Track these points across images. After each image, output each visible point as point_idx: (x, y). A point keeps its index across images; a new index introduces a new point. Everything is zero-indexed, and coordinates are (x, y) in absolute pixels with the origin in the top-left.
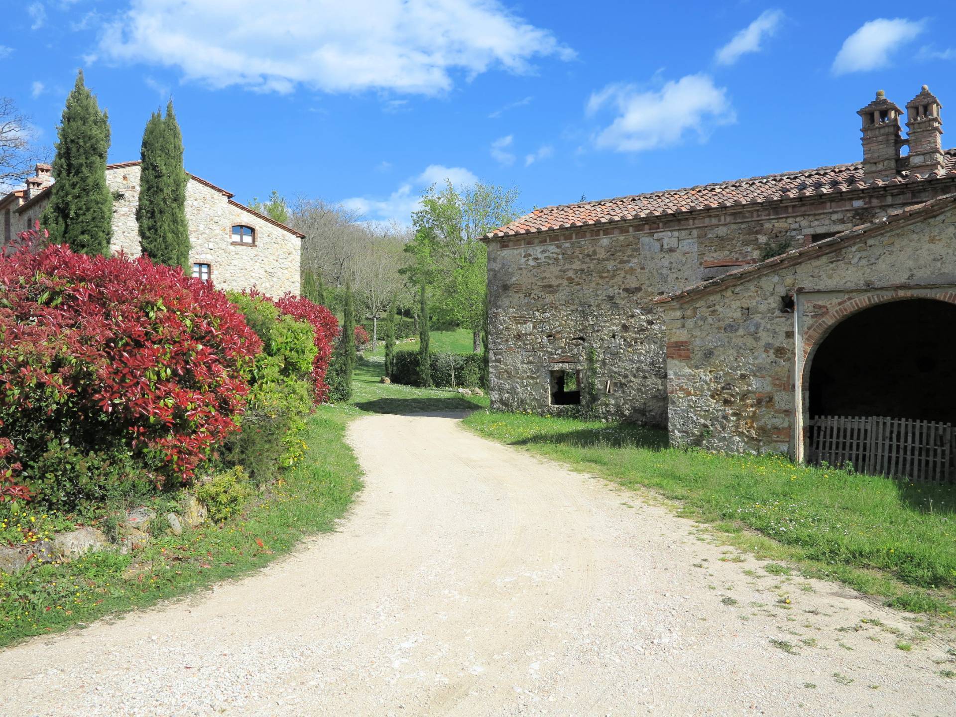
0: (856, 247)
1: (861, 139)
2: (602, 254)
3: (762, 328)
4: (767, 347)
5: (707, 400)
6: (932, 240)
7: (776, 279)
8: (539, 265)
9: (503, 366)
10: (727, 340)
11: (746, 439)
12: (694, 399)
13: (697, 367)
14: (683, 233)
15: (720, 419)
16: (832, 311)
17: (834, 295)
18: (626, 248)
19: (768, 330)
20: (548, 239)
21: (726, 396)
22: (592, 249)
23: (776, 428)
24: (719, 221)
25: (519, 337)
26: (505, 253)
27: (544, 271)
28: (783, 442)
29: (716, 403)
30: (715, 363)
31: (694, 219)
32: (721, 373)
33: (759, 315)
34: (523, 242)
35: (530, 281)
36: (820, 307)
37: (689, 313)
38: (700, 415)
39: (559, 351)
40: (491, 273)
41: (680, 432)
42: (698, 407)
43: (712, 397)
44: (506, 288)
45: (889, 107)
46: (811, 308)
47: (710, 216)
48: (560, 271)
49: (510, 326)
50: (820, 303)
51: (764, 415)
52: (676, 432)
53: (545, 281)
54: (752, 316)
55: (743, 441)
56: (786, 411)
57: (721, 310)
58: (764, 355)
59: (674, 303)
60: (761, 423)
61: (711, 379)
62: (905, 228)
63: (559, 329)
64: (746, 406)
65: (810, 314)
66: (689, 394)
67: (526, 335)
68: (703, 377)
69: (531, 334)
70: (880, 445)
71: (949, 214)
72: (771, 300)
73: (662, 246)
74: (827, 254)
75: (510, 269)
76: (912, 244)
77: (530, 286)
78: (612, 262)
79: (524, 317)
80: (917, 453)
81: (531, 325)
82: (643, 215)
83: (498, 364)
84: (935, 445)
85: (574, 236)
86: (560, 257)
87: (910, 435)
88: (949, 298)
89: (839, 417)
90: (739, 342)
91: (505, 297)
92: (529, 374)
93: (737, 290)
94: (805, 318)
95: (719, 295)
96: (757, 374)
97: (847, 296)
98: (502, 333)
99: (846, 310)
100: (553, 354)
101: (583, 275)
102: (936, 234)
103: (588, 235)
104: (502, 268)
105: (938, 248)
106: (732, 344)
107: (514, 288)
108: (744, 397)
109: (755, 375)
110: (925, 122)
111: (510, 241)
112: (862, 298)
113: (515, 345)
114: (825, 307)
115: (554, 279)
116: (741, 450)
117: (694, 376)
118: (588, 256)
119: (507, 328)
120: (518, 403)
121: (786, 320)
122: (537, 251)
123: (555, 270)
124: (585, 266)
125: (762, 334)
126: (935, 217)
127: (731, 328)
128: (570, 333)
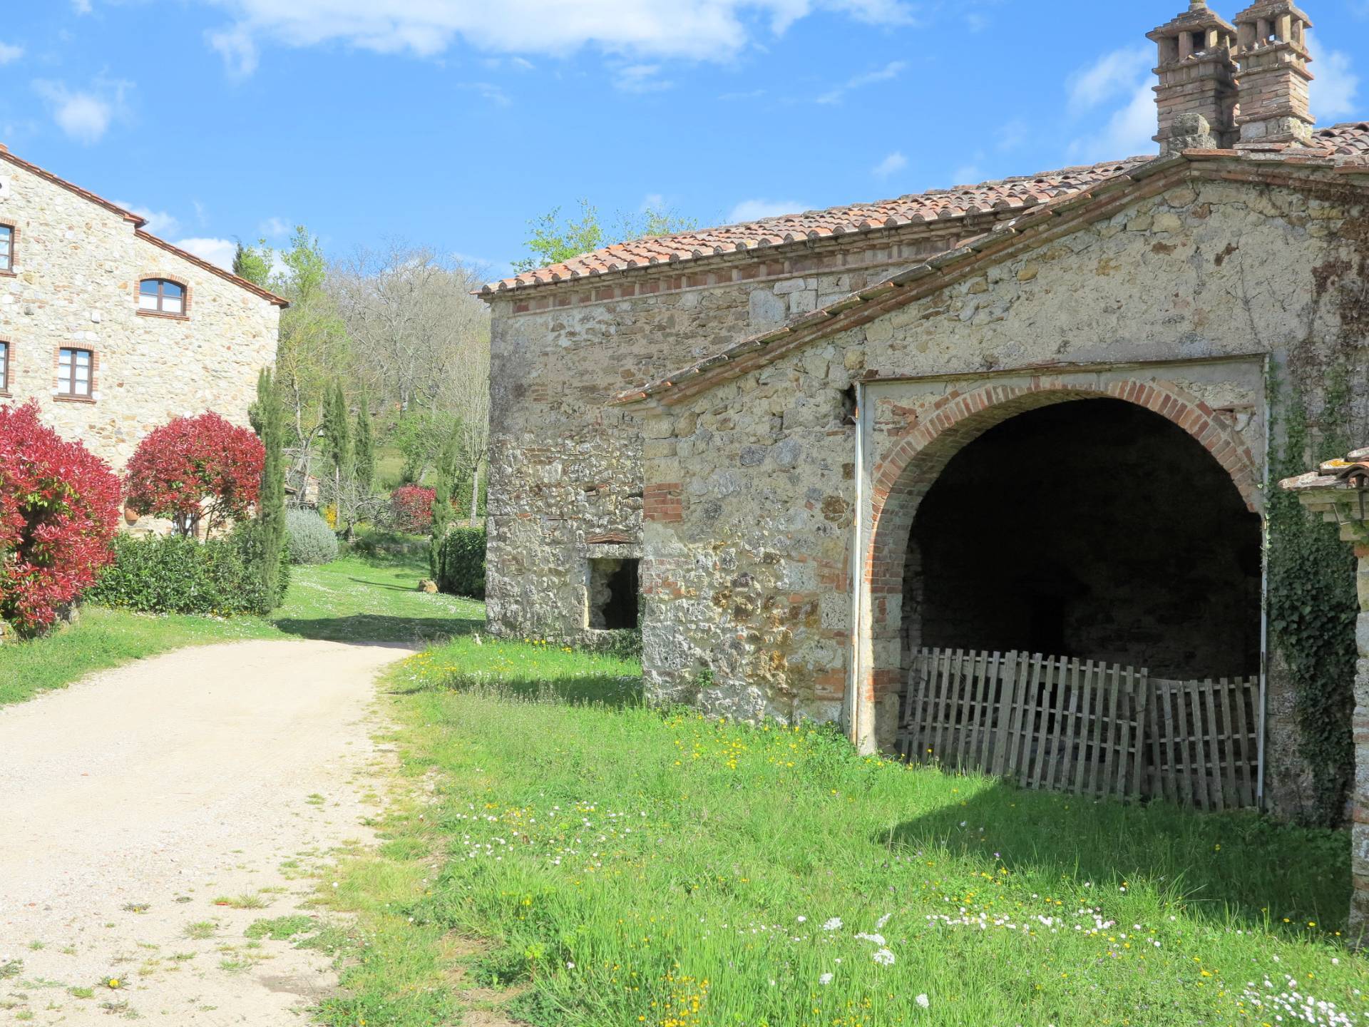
0: (968, 284)
1: (1155, 89)
2: (683, 324)
3: (803, 456)
4: (813, 494)
5: (707, 607)
6: (1103, 269)
7: (829, 352)
8: (576, 347)
9: (509, 548)
10: (744, 481)
11: (770, 693)
12: (685, 606)
13: (693, 539)
14: (825, 281)
15: (726, 647)
16: (925, 421)
17: (928, 387)
18: (726, 312)
19: (813, 461)
20: (593, 294)
21: (739, 600)
22: (667, 314)
23: (821, 670)
24: (890, 256)
25: (538, 490)
26: (522, 322)
27: (585, 359)
28: (833, 699)
29: (721, 615)
30: (722, 529)
31: (846, 253)
32: (733, 550)
33: (799, 429)
34: (551, 300)
35: (561, 378)
36: (905, 412)
37: (682, 424)
38: (694, 640)
39: (605, 521)
40: (497, 362)
41: (660, 674)
42: (692, 622)
43: (717, 601)
44: (520, 391)
45: (1205, 22)
46: (888, 415)
47: (873, 247)
48: (612, 358)
49: (524, 469)
50: (905, 404)
51: (802, 642)
52: (654, 673)
53: (585, 378)
54: (787, 432)
55: (765, 696)
56: (840, 634)
57: (736, 417)
58: (805, 514)
59: (652, 404)
60: (797, 658)
61: (715, 564)
62: (1056, 243)
63: (605, 475)
64: (770, 621)
65: (884, 427)
66: (678, 595)
67: (549, 486)
68: (702, 558)
69: (558, 485)
70: (1019, 714)
71: (1132, 212)
72: (820, 399)
73: (788, 308)
74: (917, 298)
75: (528, 355)
76: (1067, 276)
77: (559, 389)
78: (703, 340)
79: (548, 450)
80: (1084, 732)
81: (560, 467)
82: (752, 245)
83: (501, 544)
84: (1119, 717)
85: (636, 287)
86: (612, 330)
87: (1075, 692)
88: (1131, 393)
89: (954, 653)
90: (764, 485)
91: (518, 411)
92: (552, 566)
93: (766, 374)
94: (878, 437)
95: (733, 387)
96: (793, 554)
97: (950, 389)
98: (510, 482)
99: (948, 418)
100: (593, 526)
101: (651, 367)
102: (1111, 255)
103: (662, 285)
104: (515, 352)
105: (1113, 285)
106: (752, 490)
107: (533, 392)
108: (769, 602)
109: (789, 556)
110: (1267, 53)
111: (529, 298)
112: (975, 392)
113: (531, 506)
114: (912, 412)
115: (600, 374)
116: (761, 716)
117: (687, 556)
118: (660, 328)
119: (519, 471)
120: (532, 624)
121: (845, 440)
122: (573, 318)
123: (601, 356)
124: (653, 349)
125: (804, 470)
126: (1108, 217)
127: (750, 457)
128: (625, 484)
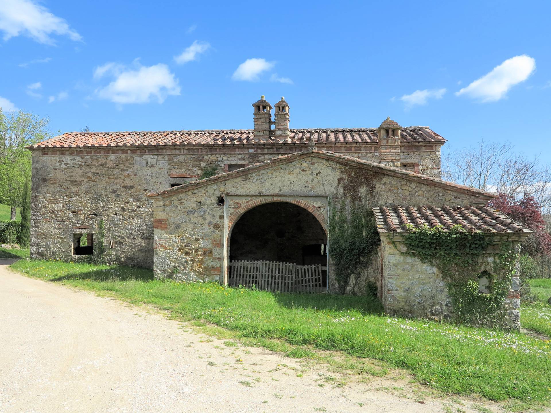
0: (255, 174)
1: (253, 118)
2: (110, 165)
3: (207, 213)
4: (210, 223)
5: (176, 252)
6: (290, 174)
7: (215, 187)
8: (69, 168)
9: (40, 230)
10: (188, 219)
11: (197, 274)
12: (169, 252)
13: (171, 234)
14: (160, 157)
15: (183, 263)
16: (243, 206)
17: (244, 198)
18: (126, 162)
19: (210, 214)
20: (75, 153)
21: (187, 250)
22: (104, 161)
23: (213, 267)
24: (180, 152)
25: (53, 212)
26: (45, 158)
27: (72, 172)
28: (217, 275)
29: (181, 254)
30: (181, 231)
31: (166, 149)
32: (184, 237)
33: (206, 206)
34: (58, 153)
35: (62, 177)
36: (237, 203)
37: (168, 203)
38: (172, 261)
39: (80, 222)
40: (35, 170)
41: (160, 271)
42: (171, 256)
43: (179, 250)
44: (45, 180)
45: (267, 104)
46: (233, 204)
47: (175, 149)
48: (83, 172)
49: (47, 205)
50: (237, 201)
51: (207, 261)
52: (158, 271)
53: (72, 178)
54: (202, 207)
55: (196, 275)
56: (219, 258)
57: (185, 202)
58: (208, 228)
59: (159, 197)
60: (206, 265)
61: (179, 241)
62: (278, 167)
63: (80, 208)
64: (197, 255)
65: (232, 207)
66: (166, 249)
67: (58, 211)
68: (174, 239)
69: (61, 210)
70: (264, 275)
71: (297, 162)
72: (212, 198)
73: (147, 163)
74: (241, 176)
75: (48, 169)
76: (281, 174)
77: (61, 181)
78: (116, 170)
79: (56, 200)
80: (280, 279)
81: (62, 205)
82: (137, 144)
83: (37, 229)
84: (289, 274)
85: (93, 152)
86: (83, 164)
87: (277, 269)
88: (297, 202)
89: (244, 261)
90: (195, 220)
91: (44, 186)
92: (59, 236)
93: (195, 192)
94: (229, 209)
95: (185, 194)
96: (204, 238)
97: (250, 199)
98: (41, 209)
99: (249, 206)
100: (76, 224)
101: (98, 176)
102: (291, 171)
103: (102, 152)
104: (43, 168)
105: (292, 178)
106: (191, 221)
107: (51, 181)
108: (197, 250)
109: (203, 239)
110: (283, 115)
111: (49, 151)
112: (257, 200)
113: (50, 217)
114: (239, 203)
115: (78, 177)
116: (194, 280)
117: (169, 238)
118: (102, 165)
119: (45, 206)
120: (50, 254)
121: (220, 210)
122: (68, 159)
123: (79, 172)
124: (99, 171)
125: (207, 216)
126: (291, 162)
127: (190, 212)
128: (88, 211)
